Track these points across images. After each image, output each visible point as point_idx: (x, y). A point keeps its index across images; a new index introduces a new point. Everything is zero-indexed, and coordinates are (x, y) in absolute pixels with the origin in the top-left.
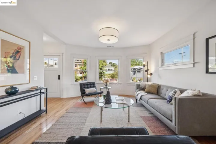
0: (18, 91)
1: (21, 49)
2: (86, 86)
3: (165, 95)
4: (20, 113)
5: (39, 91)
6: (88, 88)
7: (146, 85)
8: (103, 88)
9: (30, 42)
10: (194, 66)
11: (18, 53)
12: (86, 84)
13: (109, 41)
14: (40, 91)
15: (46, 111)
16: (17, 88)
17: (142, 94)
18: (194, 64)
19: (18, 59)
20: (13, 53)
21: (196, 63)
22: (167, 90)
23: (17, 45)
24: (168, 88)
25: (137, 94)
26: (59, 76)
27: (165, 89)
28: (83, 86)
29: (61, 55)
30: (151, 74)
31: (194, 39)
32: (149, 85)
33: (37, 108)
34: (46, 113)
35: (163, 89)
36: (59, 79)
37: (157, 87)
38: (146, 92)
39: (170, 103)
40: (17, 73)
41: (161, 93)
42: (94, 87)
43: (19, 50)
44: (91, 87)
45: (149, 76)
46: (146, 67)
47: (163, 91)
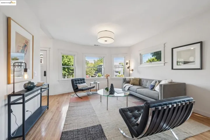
1: (27, 42)
2: (77, 82)
3: (146, 85)
4: (27, 111)
6: (79, 83)
7: (130, 79)
8: (93, 83)
9: (33, 36)
10: (164, 65)
12: (77, 80)
13: (106, 42)
17: (130, 86)
18: (164, 63)
19: (26, 53)
20: (23, 47)
21: (166, 63)
22: (147, 82)
24: (147, 80)
25: (124, 86)
26: (45, 72)
27: (145, 81)
28: (75, 82)
30: (133, 70)
31: (164, 47)
32: (132, 79)
34: (48, 109)
35: (144, 81)
37: (139, 80)
38: (132, 84)
39: (153, 90)
41: (143, 84)
42: (84, 82)
44: (82, 83)
45: (131, 72)
46: (128, 64)
47: (144, 83)
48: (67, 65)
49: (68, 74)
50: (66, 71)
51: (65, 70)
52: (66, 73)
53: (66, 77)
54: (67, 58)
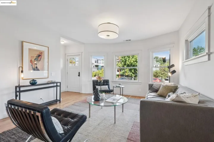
0: (36, 83)
1: (41, 53)
2: (98, 84)
4: (41, 99)
5: (55, 84)
9: (48, 47)
10: (209, 59)
11: (39, 56)
13: (109, 37)
14: (57, 84)
15: (60, 100)
16: (36, 81)
17: (150, 96)
18: (209, 55)
19: (40, 61)
20: (36, 57)
23: (39, 50)
26: (79, 73)
28: (96, 84)
29: (81, 54)
30: (174, 72)
33: (54, 97)
34: (60, 102)
36: (79, 76)
40: (39, 70)
42: (107, 85)
43: (41, 54)
48: (134, 66)
49: (134, 75)
50: (132, 73)
51: (132, 71)
52: (133, 74)
53: (133, 79)
54: (133, 58)
